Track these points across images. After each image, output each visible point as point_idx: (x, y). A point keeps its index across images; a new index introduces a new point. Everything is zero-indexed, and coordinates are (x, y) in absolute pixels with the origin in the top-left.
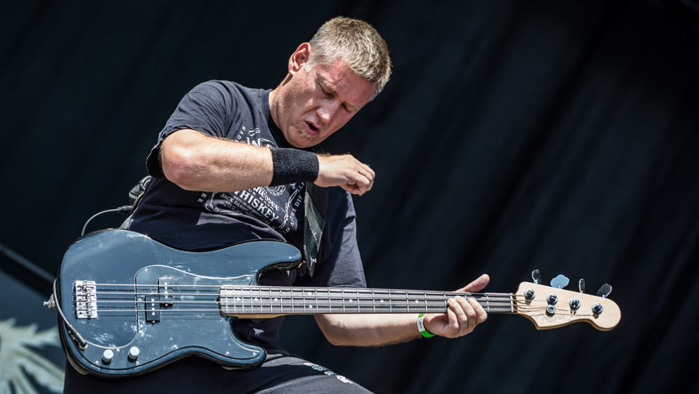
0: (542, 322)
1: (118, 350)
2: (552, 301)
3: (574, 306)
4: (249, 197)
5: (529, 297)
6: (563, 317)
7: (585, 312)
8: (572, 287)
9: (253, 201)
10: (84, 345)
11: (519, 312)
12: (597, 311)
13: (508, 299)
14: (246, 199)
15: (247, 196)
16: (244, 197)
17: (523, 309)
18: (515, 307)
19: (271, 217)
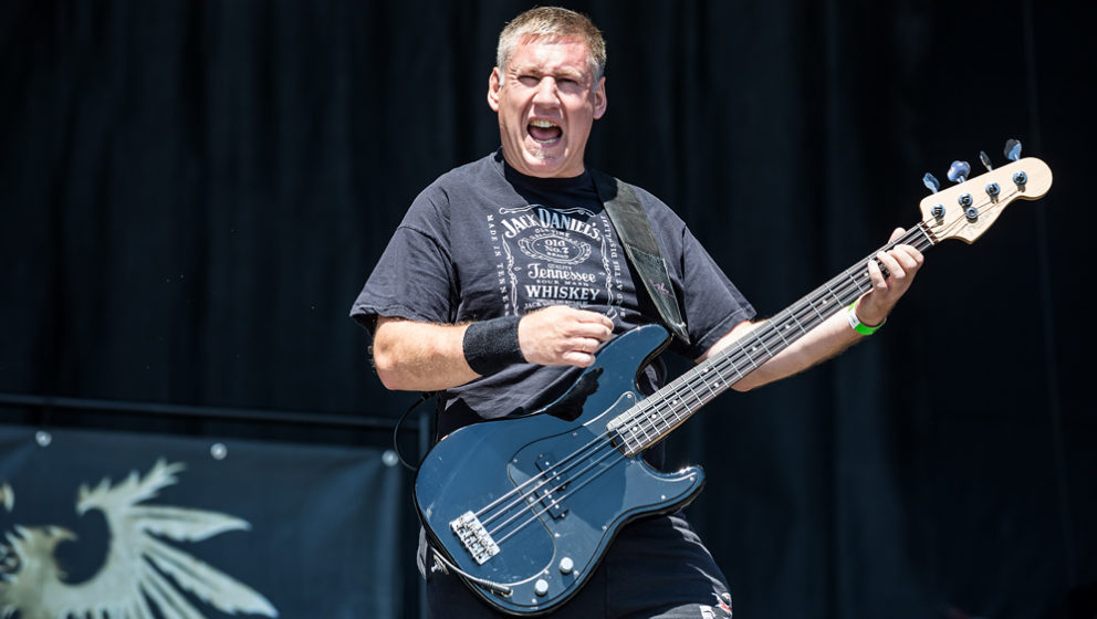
0: (971, 233)
1: (547, 572)
2: (966, 202)
3: (993, 192)
4: (553, 290)
5: (939, 213)
6: (989, 215)
7: (1008, 193)
8: (977, 170)
9: (559, 292)
10: (508, 593)
11: (940, 240)
12: (1021, 181)
13: (919, 234)
14: (550, 295)
15: (550, 291)
16: (547, 294)
17: (942, 233)
18: (933, 238)
19: (590, 295)
